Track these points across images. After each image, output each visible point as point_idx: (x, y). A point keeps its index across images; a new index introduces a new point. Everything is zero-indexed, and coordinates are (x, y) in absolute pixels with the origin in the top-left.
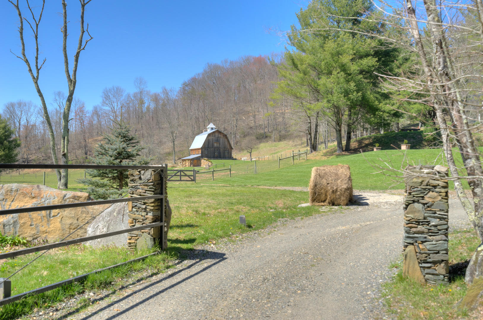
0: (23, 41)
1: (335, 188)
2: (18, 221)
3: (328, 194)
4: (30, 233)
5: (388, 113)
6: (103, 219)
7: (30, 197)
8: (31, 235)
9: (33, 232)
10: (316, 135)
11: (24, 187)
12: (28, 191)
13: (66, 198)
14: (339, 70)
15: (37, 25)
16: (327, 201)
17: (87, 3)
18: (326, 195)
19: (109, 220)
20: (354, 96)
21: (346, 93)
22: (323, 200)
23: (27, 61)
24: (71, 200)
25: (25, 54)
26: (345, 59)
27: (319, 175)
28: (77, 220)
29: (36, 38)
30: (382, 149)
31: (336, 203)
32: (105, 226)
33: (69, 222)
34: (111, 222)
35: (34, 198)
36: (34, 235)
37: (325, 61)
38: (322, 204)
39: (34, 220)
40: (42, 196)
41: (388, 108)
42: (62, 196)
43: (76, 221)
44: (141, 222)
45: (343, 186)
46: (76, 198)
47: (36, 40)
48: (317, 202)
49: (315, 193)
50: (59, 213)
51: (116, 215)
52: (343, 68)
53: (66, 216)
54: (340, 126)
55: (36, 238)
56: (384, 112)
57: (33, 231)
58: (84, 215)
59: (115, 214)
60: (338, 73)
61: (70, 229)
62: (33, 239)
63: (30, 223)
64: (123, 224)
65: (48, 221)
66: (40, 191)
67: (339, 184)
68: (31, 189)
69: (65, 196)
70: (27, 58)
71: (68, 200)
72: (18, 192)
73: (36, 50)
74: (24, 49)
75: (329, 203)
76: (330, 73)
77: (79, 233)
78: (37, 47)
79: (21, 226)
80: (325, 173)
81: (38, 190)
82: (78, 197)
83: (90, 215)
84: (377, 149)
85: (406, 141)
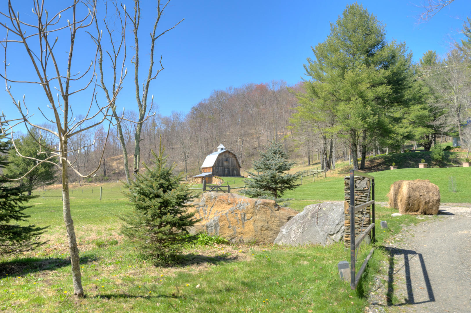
0: (102, 71)
1: (428, 199)
2: (218, 223)
3: (421, 205)
4: (228, 234)
5: (401, 135)
6: (296, 222)
7: (227, 204)
8: (229, 235)
9: (231, 233)
10: (331, 155)
11: (220, 195)
12: (224, 198)
13: (257, 204)
14: (357, 97)
15: (116, 57)
16: (420, 211)
17: (158, 37)
18: (419, 206)
19: (303, 223)
20: (371, 119)
21: (364, 118)
22: (416, 210)
23: (105, 89)
24: (262, 206)
25: (104, 82)
26: (363, 87)
27: (412, 188)
28: (268, 223)
29: (115, 68)
30: (398, 168)
31: (427, 212)
32: (300, 228)
33: (260, 224)
34: (305, 224)
35: (230, 204)
36: (232, 235)
37: (345, 89)
38: (416, 213)
39: (231, 222)
40: (237, 202)
41: (402, 131)
42: (254, 202)
43: (266, 224)
44: (358, 223)
45: (434, 198)
46: (266, 204)
47: (115, 70)
48: (410, 211)
49: (409, 204)
50: (252, 217)
51: (310, 218)
52: (361, 95)
53: (258, 220)
54: (356, 147)
55: (233, 238)
56: (398, 134)
57: (231, 232)
58: (273, 219)
59: (309, 217)
60: (356, 99)
61: (262, 230)
62: (232, 239)
63: (228, 225)
64: (317, 226)
65: (243, 223)
66: (234, 198)
67: (431, 196)
68: (227, 196)
69: (256, 203)
70: (105, 85)
71: (259, 206)
72: (217, 199)
73: (114, 79)
74: (102, 78)
75: (422, 213)
76: (348, 100)
77: (269, 234)
78: (115, 76)
79: (221, 228)
80: (417, 187)
81: (232, 198)
82: (267, 203)
83: (278, 219)
84: (394, 167)
85: (423, 160)
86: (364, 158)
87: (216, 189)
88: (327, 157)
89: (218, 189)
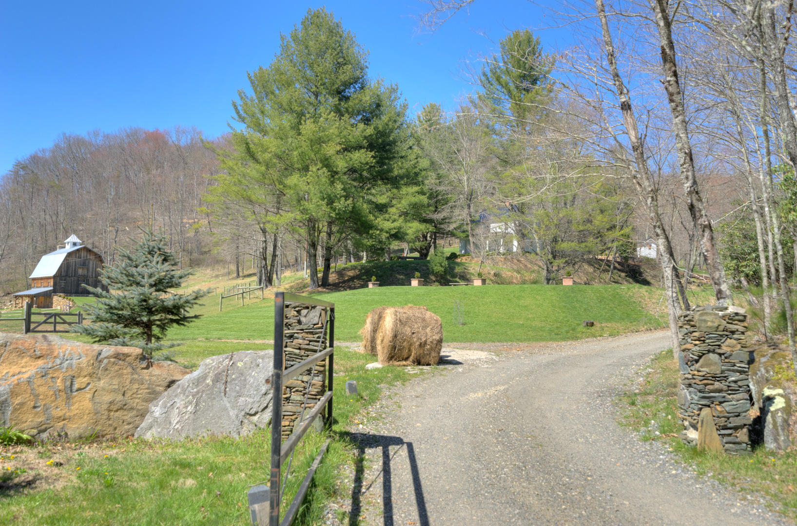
1: (424, 339)
2: (9, 400)
3: (413, 349)
4: (32, 421)
5: (387, 232)
6: (184, 391)
7: (31, 357)
8: (34, 424)
9: (40, 420)
10: (273, 261)
11: (17, 339)
12: (27, 345)
13: (101, 357)
14: (320, 165)
16: (411, 358)
18: (410, 350)
19: (198, 392)
20: (340, 205)
21: (331, 202)
22: (405, 356)
24: (112, 360)
26: (330, 149)
27: (400, 321)
28: (124, 395)
30: (380, 285)
31: (423, 361)
32: (191, 403)
33: (108, 398)
34: (202, 396)
35: (39, 357)
36: (41, 424)
37: (300, 150)
38: (404, 363)
39: (41, 397)
40: (56, 354)
41: (387, 225)
42: (95, 353)
43: (120, 397)
44: (301, 391)
45: (434, 337)
46: (121, 357)
48: (395, 360)
49: (394, 347)
50: (88, 384)
51: (211, 383)
52: (326, 163)
53: (103, 389)
54: (315, 249)
55: (45, 430)
56: (381, 230)
57: (39, 417)
58: (136, 386)
59: (209, 381)
60: (318, 169)
61: (110, 411)
62: (40, 432)
63: (32, 404)
64: (225, 399)
65: (68, 398)
66: (49, 345)
67: (429, 334)
68: (33, 342)
69: (100, 354)
71: (106, 361)
75: (414, 362)
76: (306, 169)
77: (125, 418)
79: (15, 410)
80: (407, 318)
81: (45, 344)
82: (123, 354)
83: (146, 386)
84: (374, 284)
85: (417, 274)
86: (327, 267)
87: (52, 320)
88: (266, 264)
89: (58, 320)
